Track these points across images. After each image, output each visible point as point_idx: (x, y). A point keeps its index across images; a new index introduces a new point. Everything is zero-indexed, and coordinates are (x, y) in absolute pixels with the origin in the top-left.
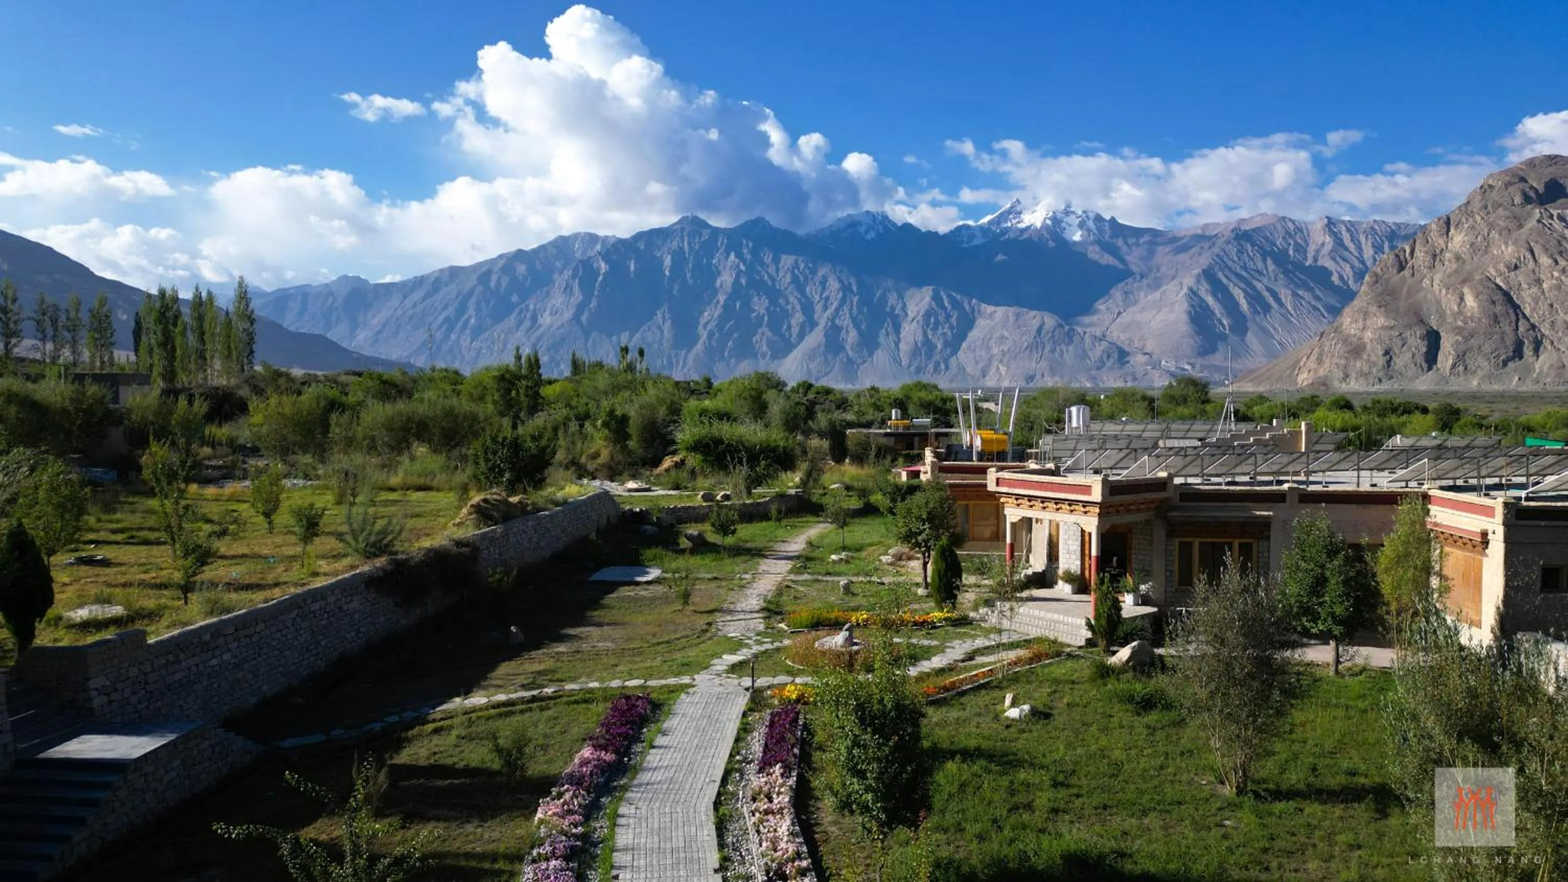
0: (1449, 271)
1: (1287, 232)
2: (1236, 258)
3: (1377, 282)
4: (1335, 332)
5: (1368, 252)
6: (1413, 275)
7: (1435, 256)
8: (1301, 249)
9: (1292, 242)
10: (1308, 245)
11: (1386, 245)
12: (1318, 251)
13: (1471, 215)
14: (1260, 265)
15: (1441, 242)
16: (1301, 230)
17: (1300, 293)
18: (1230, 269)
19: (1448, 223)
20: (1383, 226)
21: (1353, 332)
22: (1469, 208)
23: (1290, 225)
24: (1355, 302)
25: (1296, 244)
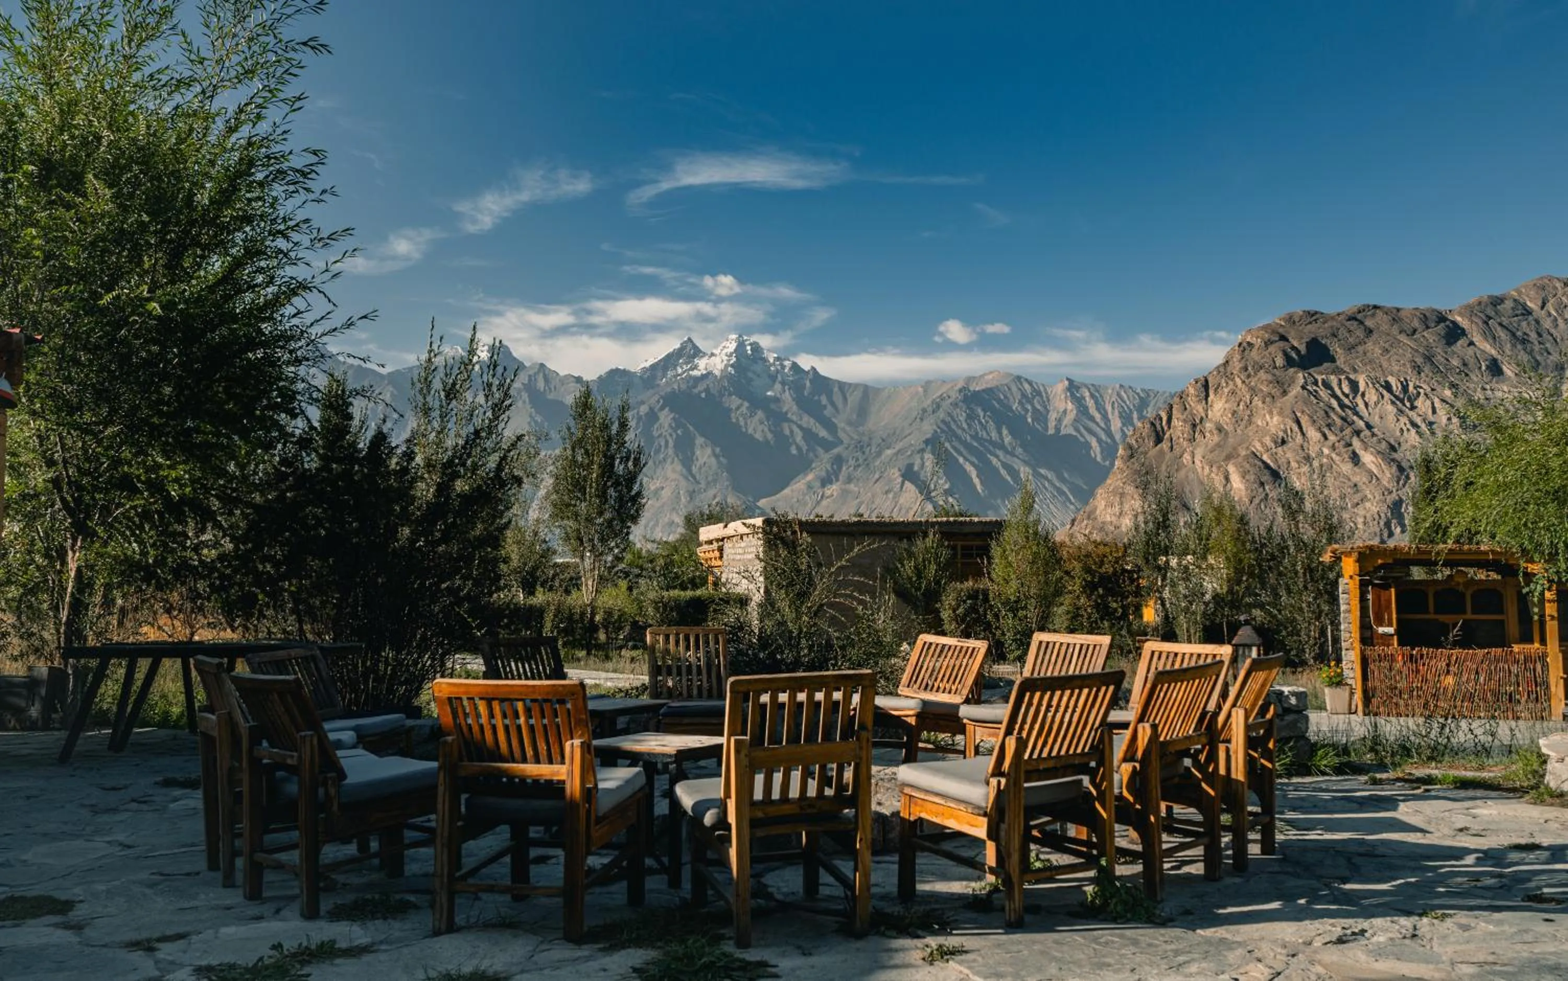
0: (1211, 444)
1: (1024, 395)
2: (965, 426)
3: (1132, 456)
4: (1089, 518)
5: (1116, 424)
6: (1172, 448)
7: (1194, 426)
8: (1041, 417)
9: (1029, 407)
10: (1048, 411)
11: (1135, 415)
12: (1059, 421)
13: (1230, 377)
14: (994, 435)
15: (1199, 409)
16: (1039, 393)
17: (1042, 471)
18: (958, 438)
19: (1206, 386)
20: (1131, 393)
21: (1109, 519)
22: (1229, 369)
23: (1027, 386)
24: (1109, 481)
25: (1035, 410)
